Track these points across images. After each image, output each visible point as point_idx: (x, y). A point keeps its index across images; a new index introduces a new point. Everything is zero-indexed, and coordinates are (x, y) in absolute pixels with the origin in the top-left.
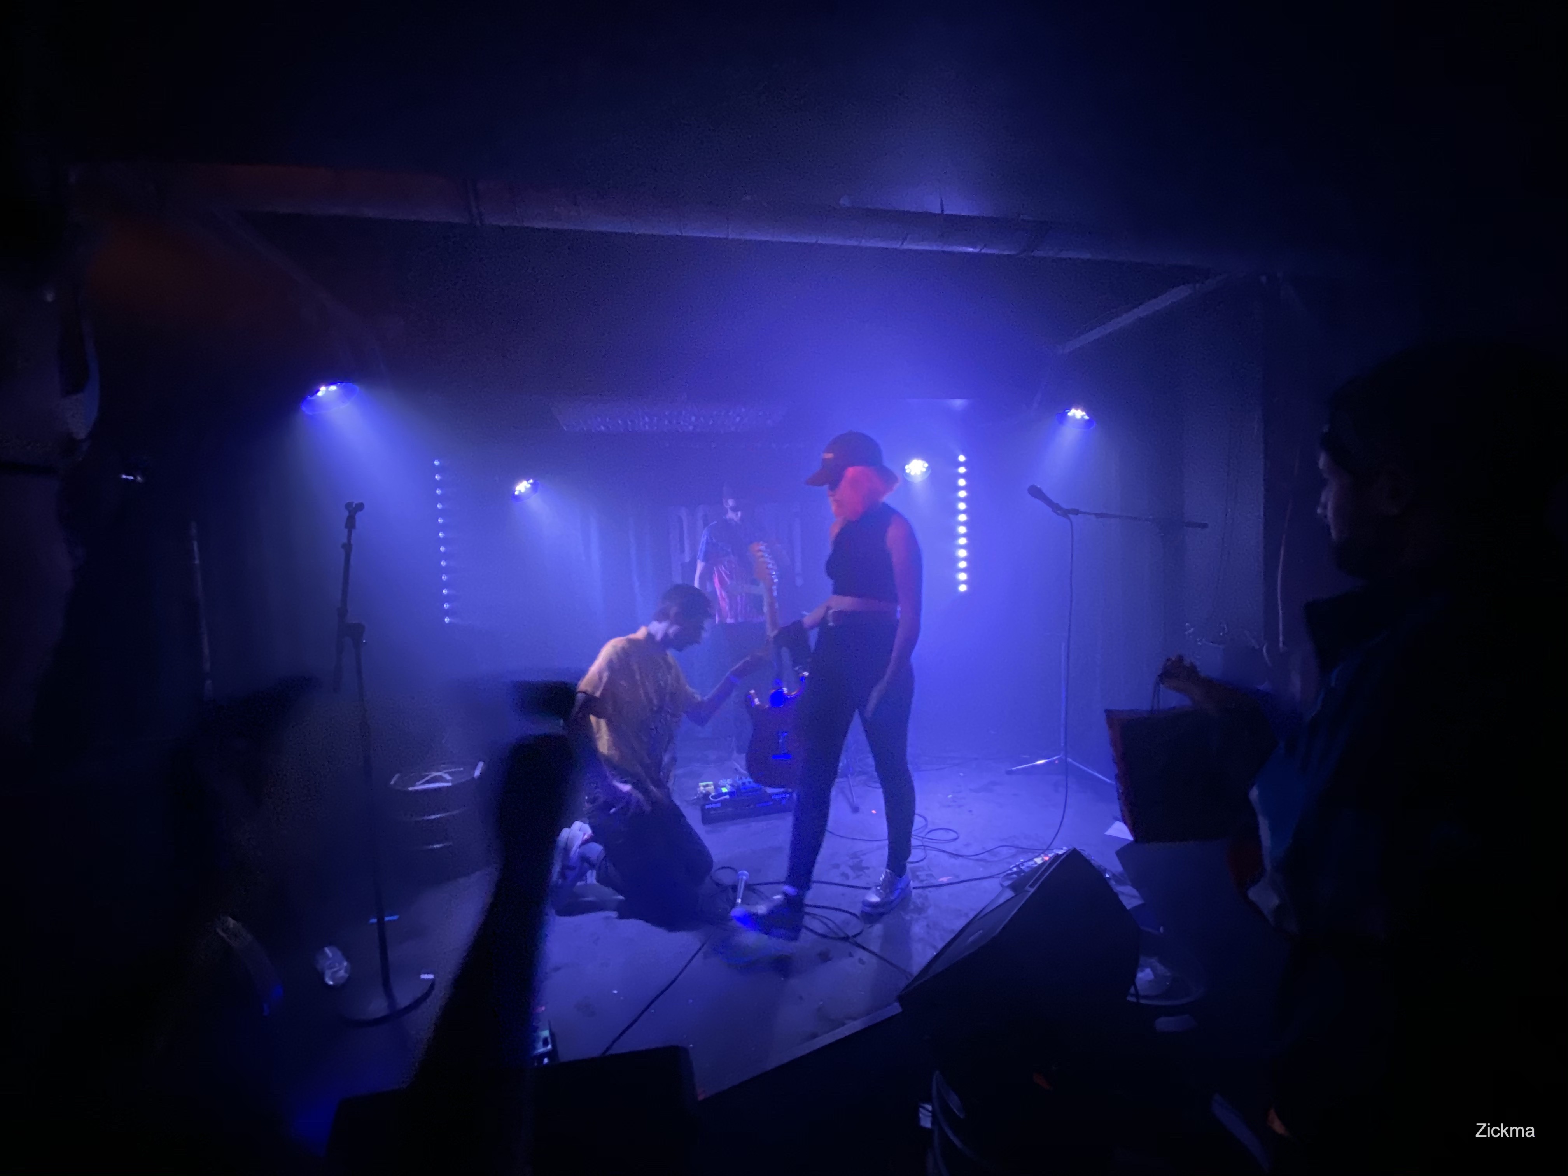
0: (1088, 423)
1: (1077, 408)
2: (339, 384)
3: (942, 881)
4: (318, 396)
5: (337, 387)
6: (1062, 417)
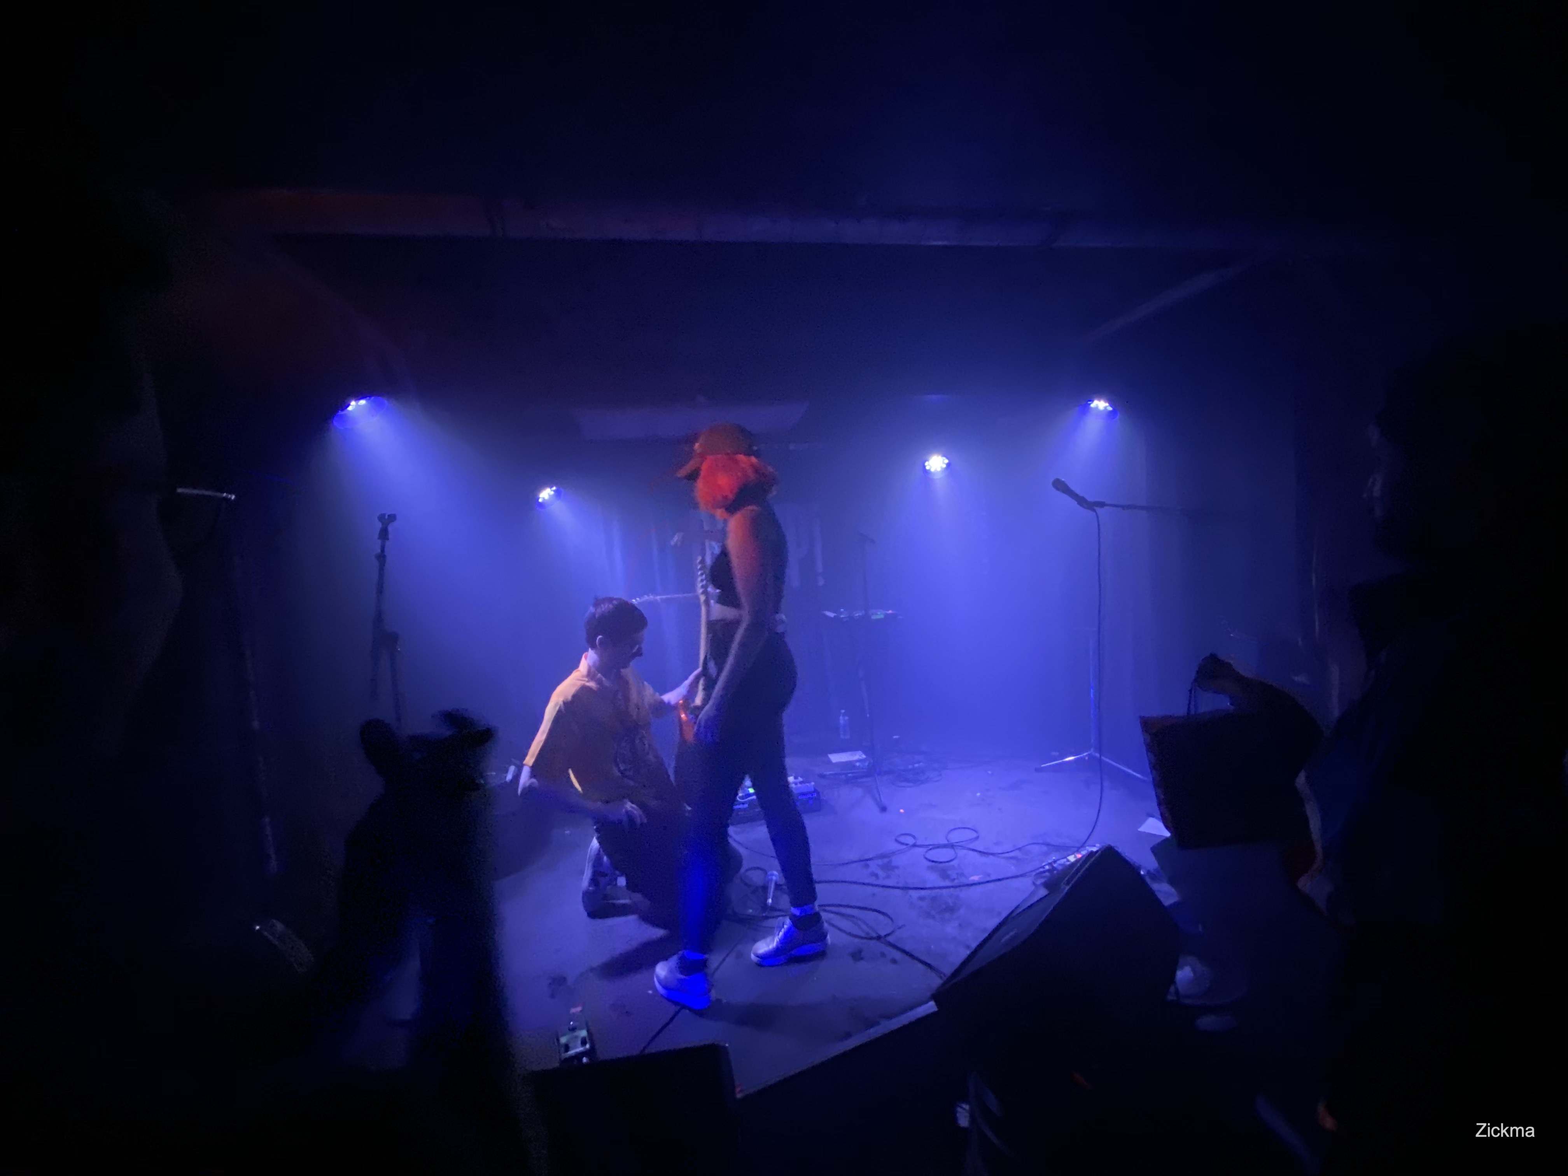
0: (1111, 415)
1: (1099, 400)
2: (368, 398)
3: (973, 880)
4: (348, 411)
5: (367, 401)
6: (1085, 408)
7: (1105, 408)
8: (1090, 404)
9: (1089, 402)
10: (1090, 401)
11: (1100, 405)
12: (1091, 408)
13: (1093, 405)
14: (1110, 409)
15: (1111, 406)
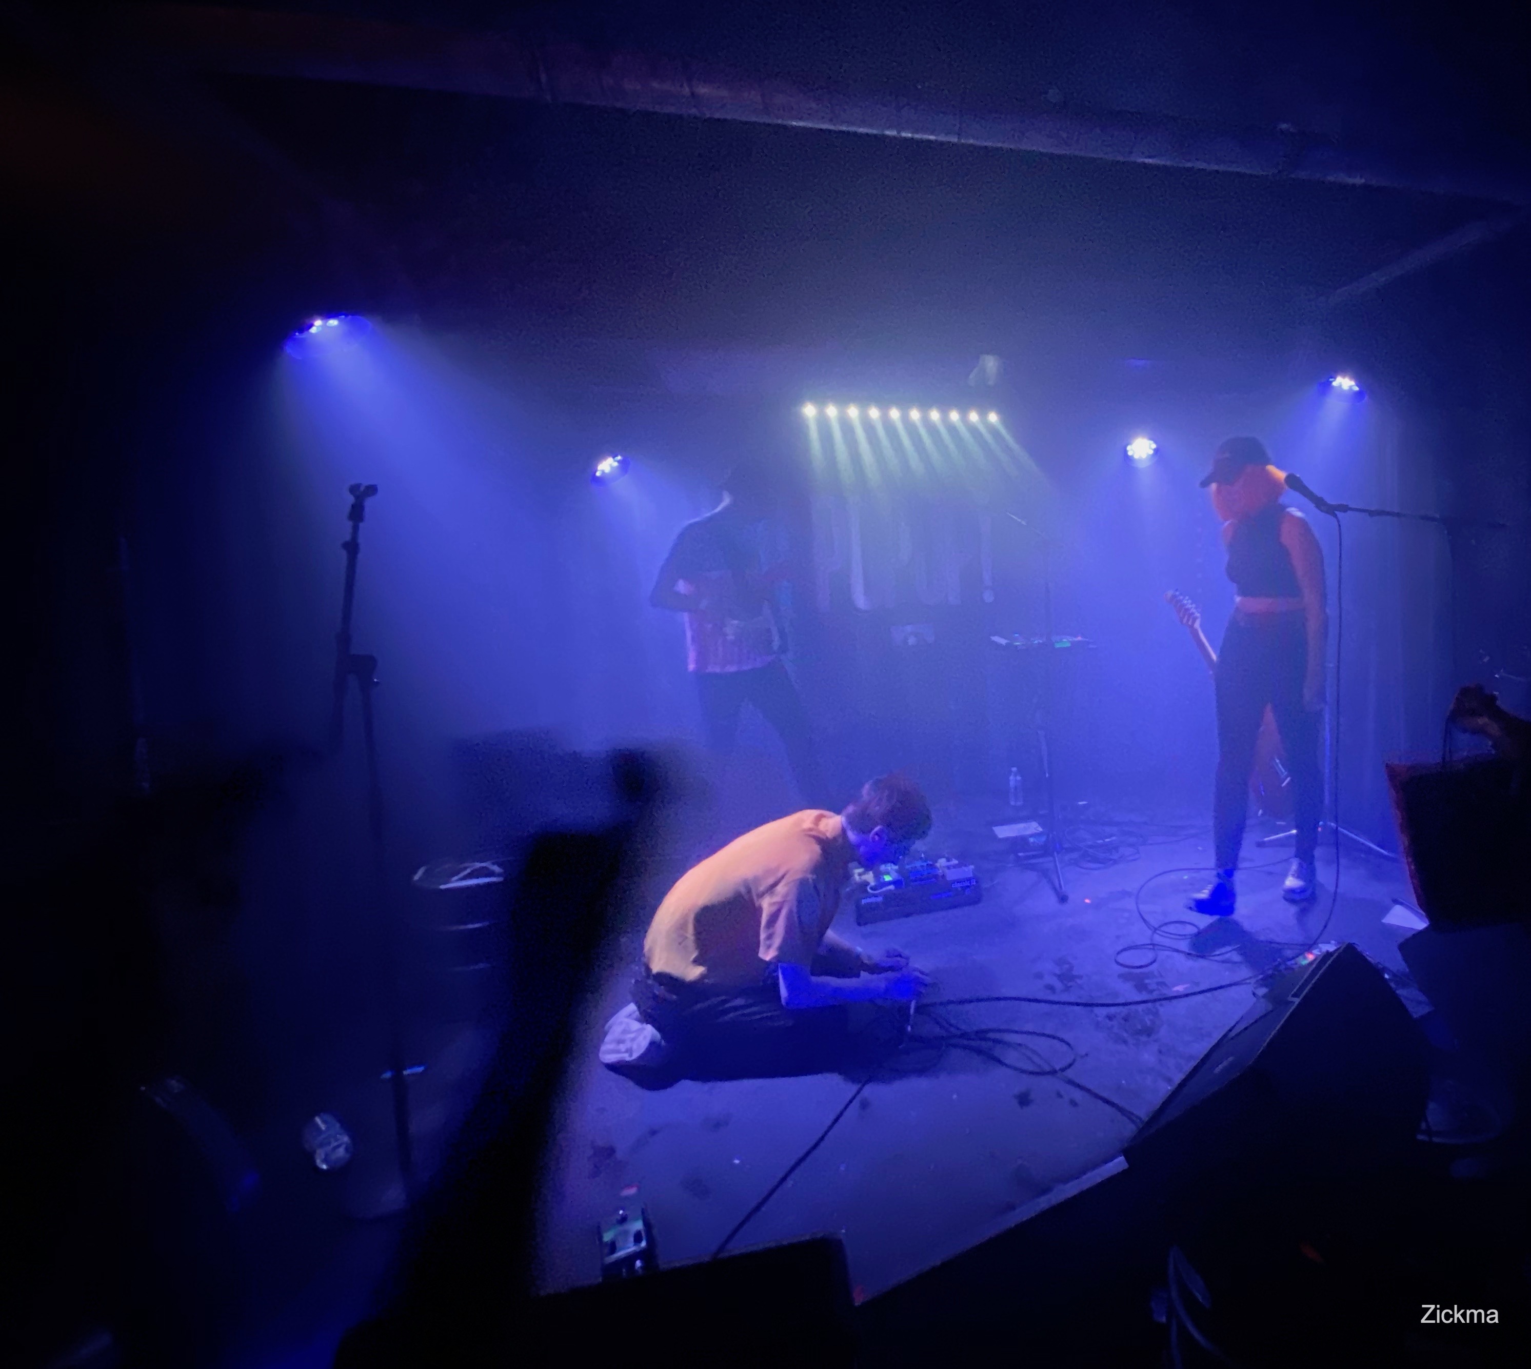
0: (1359, 395)
1: (1344, 377)
2: (343, 317)
3: (1178, 991)
4: (312, 333)
5: (340, 321)
6: (1326, 386)
7: (1351, 387)
8: (1331, 382)
9: (1331, 380)
10: (1332, 378)
11: (1345, 383)
12: (1333, 387)
13: (1335, 384)
14: (1356, 389)
15: (1357, 385)
